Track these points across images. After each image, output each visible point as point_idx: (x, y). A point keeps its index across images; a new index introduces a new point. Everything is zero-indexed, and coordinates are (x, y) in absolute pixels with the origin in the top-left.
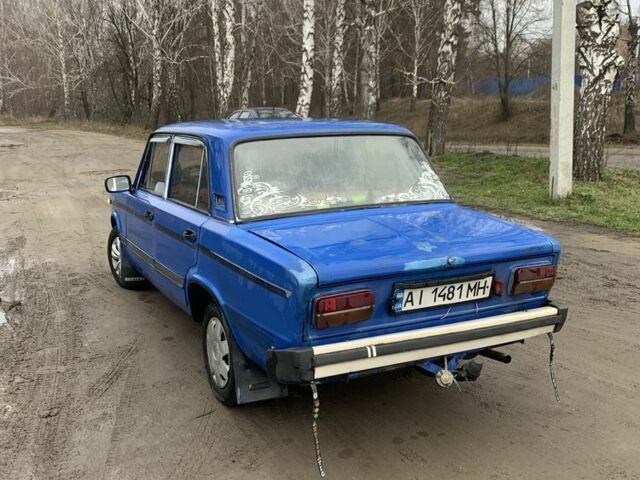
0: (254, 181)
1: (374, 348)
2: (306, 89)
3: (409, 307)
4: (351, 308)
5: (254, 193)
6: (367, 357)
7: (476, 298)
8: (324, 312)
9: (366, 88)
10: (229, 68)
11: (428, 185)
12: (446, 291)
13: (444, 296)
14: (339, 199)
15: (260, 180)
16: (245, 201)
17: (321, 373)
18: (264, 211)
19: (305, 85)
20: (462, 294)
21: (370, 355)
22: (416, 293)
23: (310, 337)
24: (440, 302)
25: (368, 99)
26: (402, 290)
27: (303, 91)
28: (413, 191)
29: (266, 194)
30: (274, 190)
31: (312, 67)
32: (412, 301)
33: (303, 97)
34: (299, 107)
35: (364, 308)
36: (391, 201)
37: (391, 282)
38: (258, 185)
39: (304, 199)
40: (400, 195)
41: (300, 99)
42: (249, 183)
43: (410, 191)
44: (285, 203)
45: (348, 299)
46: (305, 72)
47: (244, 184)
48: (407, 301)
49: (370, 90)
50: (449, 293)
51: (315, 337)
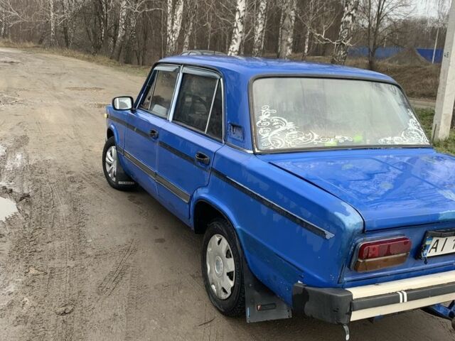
0: (272, 115)
1: (405, 294)
2: (236, 39)
3: (433, 253)
4: (391, 255)
5: (272, 127)
6: (399, 302)
8: (367, 258)
9: (285, 43)
10: (178, 19)
11: (415, 131)
14: (347, 138)
15: (277, 115)
16: (264, 133)
17: (356, 316)
18: (282, 145)
19: (236, 36)
21: (401, 301)
22: (442, 241)
23: (345, 279)
25: (286, 51)
26: (432, 237)
27: (234, 41)
28: (405, 135)
29: (282, 128)
30: (290, 125)
31: (242, 23)
32: (436, 248)
33: (233, 46)
34: (230, 52)
35: (401, 255)
36: (389, 143)
37: (424, 229)
38: (275, 119)
39: (316, 136)
40: (396, 138)
41: (231, 47)
42: (266, 117)
43: (403, 135)
44: (300, 138)
45: (389, 246)
46: (237, 27)
47: (263, 117)
48: (433, 248)
49: (288, 45)
51: (350, 279)
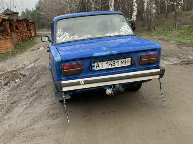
0: (61, 31)
1: (83, 82)
2: (135, 10)
3: (98, 69)
4: (74, 68)
5: (61, 36)
6: (80, 84)
7: (125, 65)
8: (64, 70)
9: (152, 8)
10: (113, 7)
11: (124, 30)
12: (112, 63)
13: (111, 65)
14: (89, 36)
15: (63, 31)
16: (58, 38)
17: (65, 89)
18: (63, 41)
19: (134, 9)
20: (118, 64)
21: (81, 84)
22: (100, 64)
23: (63, 78)
24: (110, 67)
25: (153, 11)
26: (94, 62)
27: (134, 11)
28: (117, 32)
29: (64, 35)
30: (67, 34)
31: (137, 3)
32: (99, 66)
33: (134, 13)
34: (133, 16)
35: (79, 68)
36: (108, 36)
37: (89, 60)
38: (62, 33)
39: (76, 37)
40: (112, 34)
41: (133, 14)
42: (59, 32)
43: (116, 32)
44: (70, 38)
45: (72, 66)
46: (134, 5)
47: (58, 33)
48: (97, 67)
49: (154, 8)
50: (113, 64)
